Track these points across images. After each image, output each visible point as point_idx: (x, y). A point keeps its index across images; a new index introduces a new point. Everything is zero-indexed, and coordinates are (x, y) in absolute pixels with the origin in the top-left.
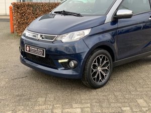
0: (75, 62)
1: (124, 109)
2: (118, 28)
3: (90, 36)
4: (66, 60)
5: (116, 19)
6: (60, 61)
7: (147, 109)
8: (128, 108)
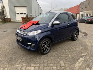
0: (34, 44)
1: (54, 67)
2: (54, 29)
3: (41, 33)
4: (31, 44)
5: (53, 25)
6: (28, 44)
7: (64, 68)
8: (56, 67)
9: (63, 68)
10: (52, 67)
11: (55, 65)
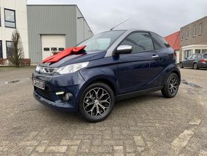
9: (140, 149)
10: (112, 146)
11: (121, 142)
